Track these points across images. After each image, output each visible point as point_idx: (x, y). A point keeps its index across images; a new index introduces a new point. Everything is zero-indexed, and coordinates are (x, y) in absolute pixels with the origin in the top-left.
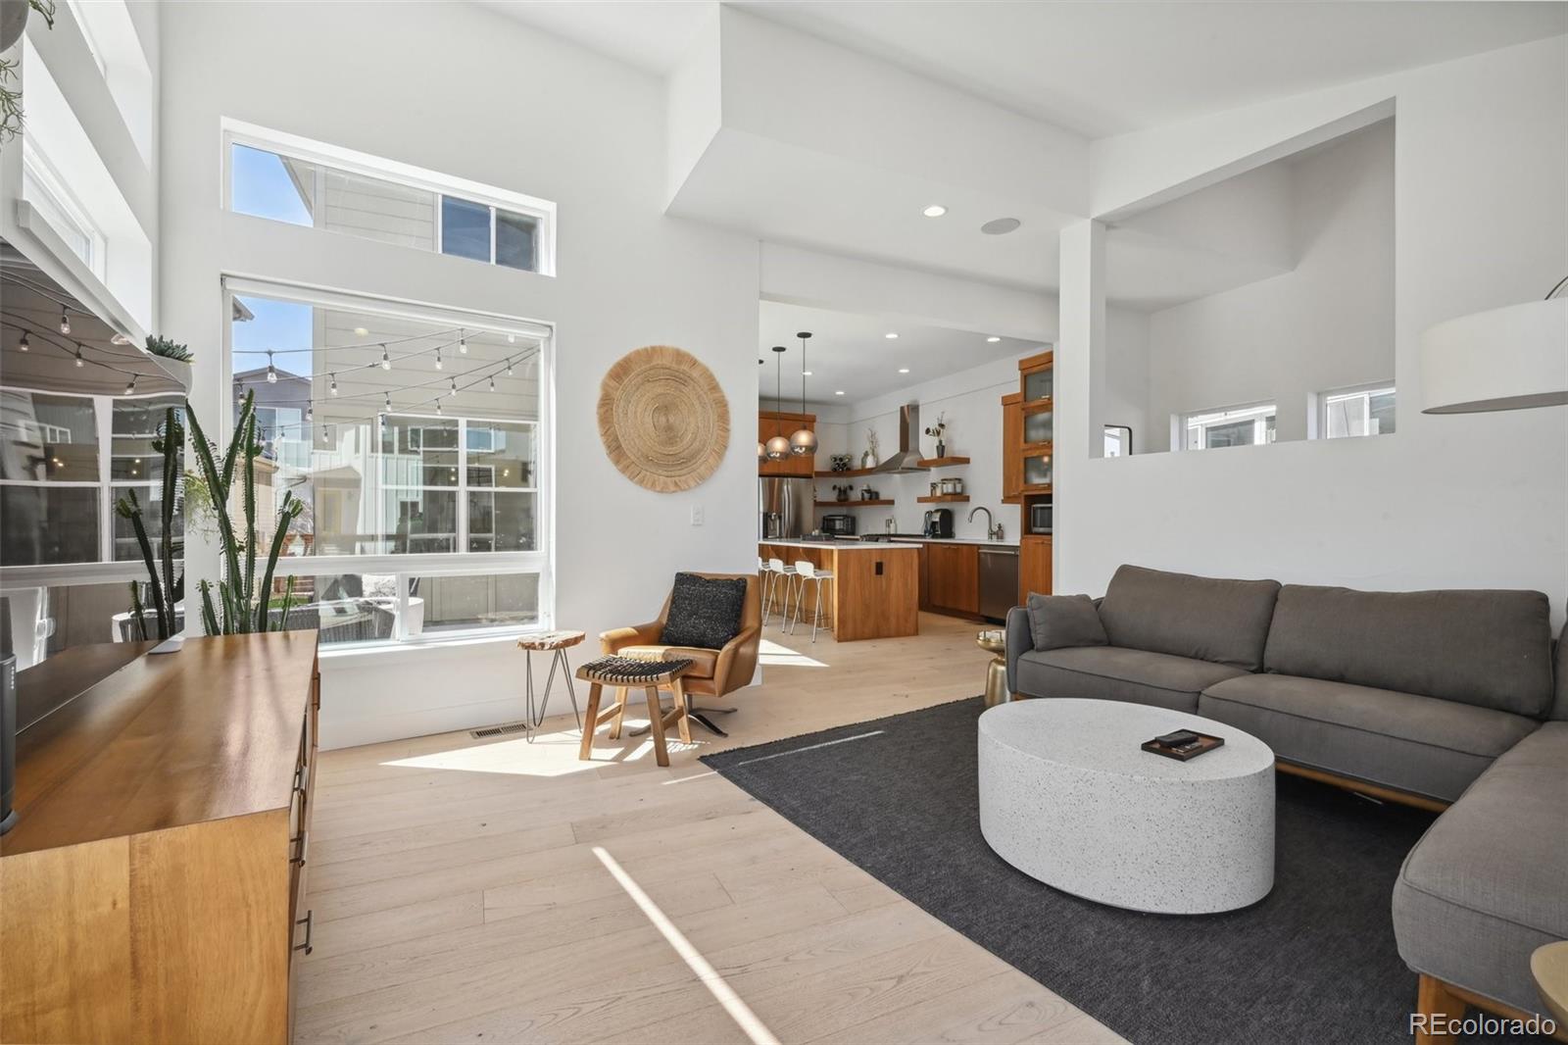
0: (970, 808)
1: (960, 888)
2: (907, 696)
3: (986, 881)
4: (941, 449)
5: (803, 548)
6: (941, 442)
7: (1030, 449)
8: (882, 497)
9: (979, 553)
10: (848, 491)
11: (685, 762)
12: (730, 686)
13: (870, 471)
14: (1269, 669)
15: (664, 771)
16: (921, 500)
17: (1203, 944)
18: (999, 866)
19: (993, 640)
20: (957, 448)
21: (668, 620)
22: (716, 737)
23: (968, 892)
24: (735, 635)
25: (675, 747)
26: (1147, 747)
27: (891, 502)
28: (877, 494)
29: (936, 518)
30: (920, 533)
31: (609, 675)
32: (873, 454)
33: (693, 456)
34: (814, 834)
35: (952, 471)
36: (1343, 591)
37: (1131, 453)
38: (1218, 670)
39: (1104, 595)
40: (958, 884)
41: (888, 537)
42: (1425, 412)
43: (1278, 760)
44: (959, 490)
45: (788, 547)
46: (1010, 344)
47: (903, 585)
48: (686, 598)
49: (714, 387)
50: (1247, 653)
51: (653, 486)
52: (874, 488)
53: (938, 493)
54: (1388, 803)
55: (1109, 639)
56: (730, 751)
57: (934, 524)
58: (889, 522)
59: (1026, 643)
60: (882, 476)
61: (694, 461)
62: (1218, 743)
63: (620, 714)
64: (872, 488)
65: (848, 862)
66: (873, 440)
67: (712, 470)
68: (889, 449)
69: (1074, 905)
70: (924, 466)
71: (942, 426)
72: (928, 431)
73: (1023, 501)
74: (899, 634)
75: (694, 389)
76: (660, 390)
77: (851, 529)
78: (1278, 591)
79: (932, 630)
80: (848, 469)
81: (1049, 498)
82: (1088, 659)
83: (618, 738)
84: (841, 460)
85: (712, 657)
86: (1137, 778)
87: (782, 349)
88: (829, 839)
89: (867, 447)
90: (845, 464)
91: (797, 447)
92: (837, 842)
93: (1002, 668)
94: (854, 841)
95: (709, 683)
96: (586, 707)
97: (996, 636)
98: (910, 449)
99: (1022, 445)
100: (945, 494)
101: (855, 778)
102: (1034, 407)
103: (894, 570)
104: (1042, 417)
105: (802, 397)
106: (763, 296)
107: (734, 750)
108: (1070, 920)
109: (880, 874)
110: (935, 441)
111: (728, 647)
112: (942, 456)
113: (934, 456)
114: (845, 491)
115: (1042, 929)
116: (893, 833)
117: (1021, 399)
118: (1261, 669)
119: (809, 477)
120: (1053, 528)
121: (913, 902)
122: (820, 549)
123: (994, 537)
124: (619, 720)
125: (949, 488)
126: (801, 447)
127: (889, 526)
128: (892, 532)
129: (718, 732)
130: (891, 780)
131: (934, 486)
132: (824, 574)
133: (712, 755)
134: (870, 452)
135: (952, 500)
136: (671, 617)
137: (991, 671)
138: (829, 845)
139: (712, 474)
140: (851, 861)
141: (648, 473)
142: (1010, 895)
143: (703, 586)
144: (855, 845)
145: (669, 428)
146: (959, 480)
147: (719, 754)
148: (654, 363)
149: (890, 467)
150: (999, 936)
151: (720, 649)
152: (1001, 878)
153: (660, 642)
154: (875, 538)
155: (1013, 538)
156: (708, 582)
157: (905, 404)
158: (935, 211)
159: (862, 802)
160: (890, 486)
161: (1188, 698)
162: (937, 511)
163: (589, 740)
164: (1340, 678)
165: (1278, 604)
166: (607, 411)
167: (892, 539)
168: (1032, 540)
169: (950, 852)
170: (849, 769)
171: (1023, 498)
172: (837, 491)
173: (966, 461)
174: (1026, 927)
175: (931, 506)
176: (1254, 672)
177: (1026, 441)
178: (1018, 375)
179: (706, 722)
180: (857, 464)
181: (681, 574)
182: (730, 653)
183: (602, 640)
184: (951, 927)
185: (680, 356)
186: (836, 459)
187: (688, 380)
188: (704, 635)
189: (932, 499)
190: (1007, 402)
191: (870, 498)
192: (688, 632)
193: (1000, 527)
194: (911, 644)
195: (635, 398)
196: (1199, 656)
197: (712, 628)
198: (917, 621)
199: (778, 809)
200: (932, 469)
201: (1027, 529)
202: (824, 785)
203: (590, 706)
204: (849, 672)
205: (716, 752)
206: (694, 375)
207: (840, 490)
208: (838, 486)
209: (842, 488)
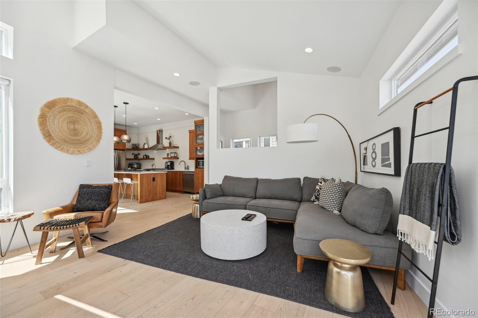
0: (197, 245)
1: (201, 267)
2: (168, 217)
3: (207, 263)
4: (170, 143)
5: (125, 174)
6: (170, 141)
7: (197, 145)
8: (150, 157)
9: (183, 174)
10: (138, 155)
11: (92, 254)
12: (108, 223)
13: (146, 149)
14: (257, 198)
15: (82, 260)
16: (164, 158)
17: (258, 262)
18: (209, 258)
19: (194, 198)
20: (175, 144)
21: (77, 202)
22: (103, 242)
23: (203, 268)
24: (109, 205)
25: (85, 249)
26: (243, 219)
27: (154, 159)
28: (148, 156)
29: (169, 164)
30: (164, 168)
31: (53, 227)
32: (147, 144)
33: (85, 142)
34: (152, 265)
35: (173, 150)
36: (270, 179)
37: (222, 148)
38: (248, 199)
39: (221, 183)
40: (200, 267)
41: (153, 170)
42: (287, 143)
43: (267, 218)
44: (176, 156)
45: (118, 174)
46: (191, 116)
47: (161, 184)
48: (85, 194)
49: (96, 117)
50: (252, 194)
51: (68, 152)
52: (147, 154)
53: (170, 156)
54: (279, 223)
55: (224, 195)
56: (110, 246)
57: (168, 165)
58: (153, 165)
59: (205, 198)
60: (150, 151)
61: (87, 143)
62: (255, 215)
63: (56, 242)
64: (146, 154)
65: (166, 270)
66: (147, 139)
67: (95, 146)
68: (153, 142)
69: (230, 263)
70: (165, 148)
71: (170, 137)
72: (166, 138)
73: (195, 159)
74: (160, 199)
75: (87, 116)
76: (71, 115)
77: (139, 168)
78: (258, 180)
79: (170, 197)
80: (138, 148)
81: (203, 159)
82: (221, 200)
83: (55, 252)
84: (135, 145)
85: (102, 214)
86: (243, 227)
87: (116, 107)
88: (158, 265)
89: (145, 142)
90: (137, 147)
91: (123, 140)
92: (161, 266)
93: (198, 205)
94: (166, 264)
95: (101, 224)
96: (40, 241)
97: (195, 196)
98: (160, 143)
99: (195, 144)
100: (172, 157)
101: (160, 244)
102: (198, 134)
103: (158, 179)
104: (200, 137)
105: (125, 124)
106: (116, 88)
107: (112, 245)
108: (230, 267)
109: (177, 271)
110: (168, 141)
111: (108, 209)
112: (171, 146)
113: (168, 146)
114: (137, 155)
115: (225, 271)
116: (178, 258)
117: (195, 131)
118: (256, 198)
119: (124, 150)
120: (204, 167)
121: (190, 276)
122: (132, 174)
123: (186, 169)
124: (55, 244)
125: (173, 155)
126: (125, 140)
127: (153, 166)
128: (154, 168)
129: (103, 240)
130: (172, 243)
131: (168, 154)
132: (135, 182)
133: (103, 249)
134: (146, 143)
135: (174, 159)
136: (78, 201)
137: (194, 206)
138: (158, 267)
139: (95, 148)
140: (167, 270)
141: (65, 147)
142: (214, 265)
143: (93, 188)
144: (167, 265)
145: (75, 130)
146: (176, 153)
147: (106, 248)
148: (68, 104)
149: (153, 148)
150: (215, 277)
151: (104, 211)
152: (211, 261)
153: (73, 211)
154: (149, 170)
155: (192, 169)
156: (95, 187)
157: (158, 129)
158: (177, 75)
159: (165, 251)
160: (152, 154)
161: (244, 206)
162: (169, 162)
163: (41, 255)
164: (270, 198)
165: (258, 183)
166: (44, 120)
167: (155, 170)
168: (198, 170)
169: (195, 259)
170: (157, 242)
171: (195, 158)
172: (134, 155)
173: (178, 147)
174: (221, 272)
175: (167, 160)
176: (255, 199)
177: (196, 143)
178: (194, 125)
179: (96, 238)
180: (141, 146)
181: (82, 185)
182: (109, 211)
183: (44, 213)
184: (202, 279)
185: (80, 103)
186: (133, 145)
187: (84, 113)
188: (95, 206)
189: (167, 158)
190: (190, 132)
191: (146, 158)
192: (87, 206)
193: (188, 166)
194: (164, 201)
195: (58, 117)
196: (243, 196)
197: (98, 204)
198: (166, 194)
199: (136, 261)
200: (167, 149)
201: (197, 166)
202: (150, 249)
203: (42, 241)
204: (147, 212)
205: (105, 248)
206: (87, 111)
207: (135, 155)
208: (134, 154)
209: (136, 154)
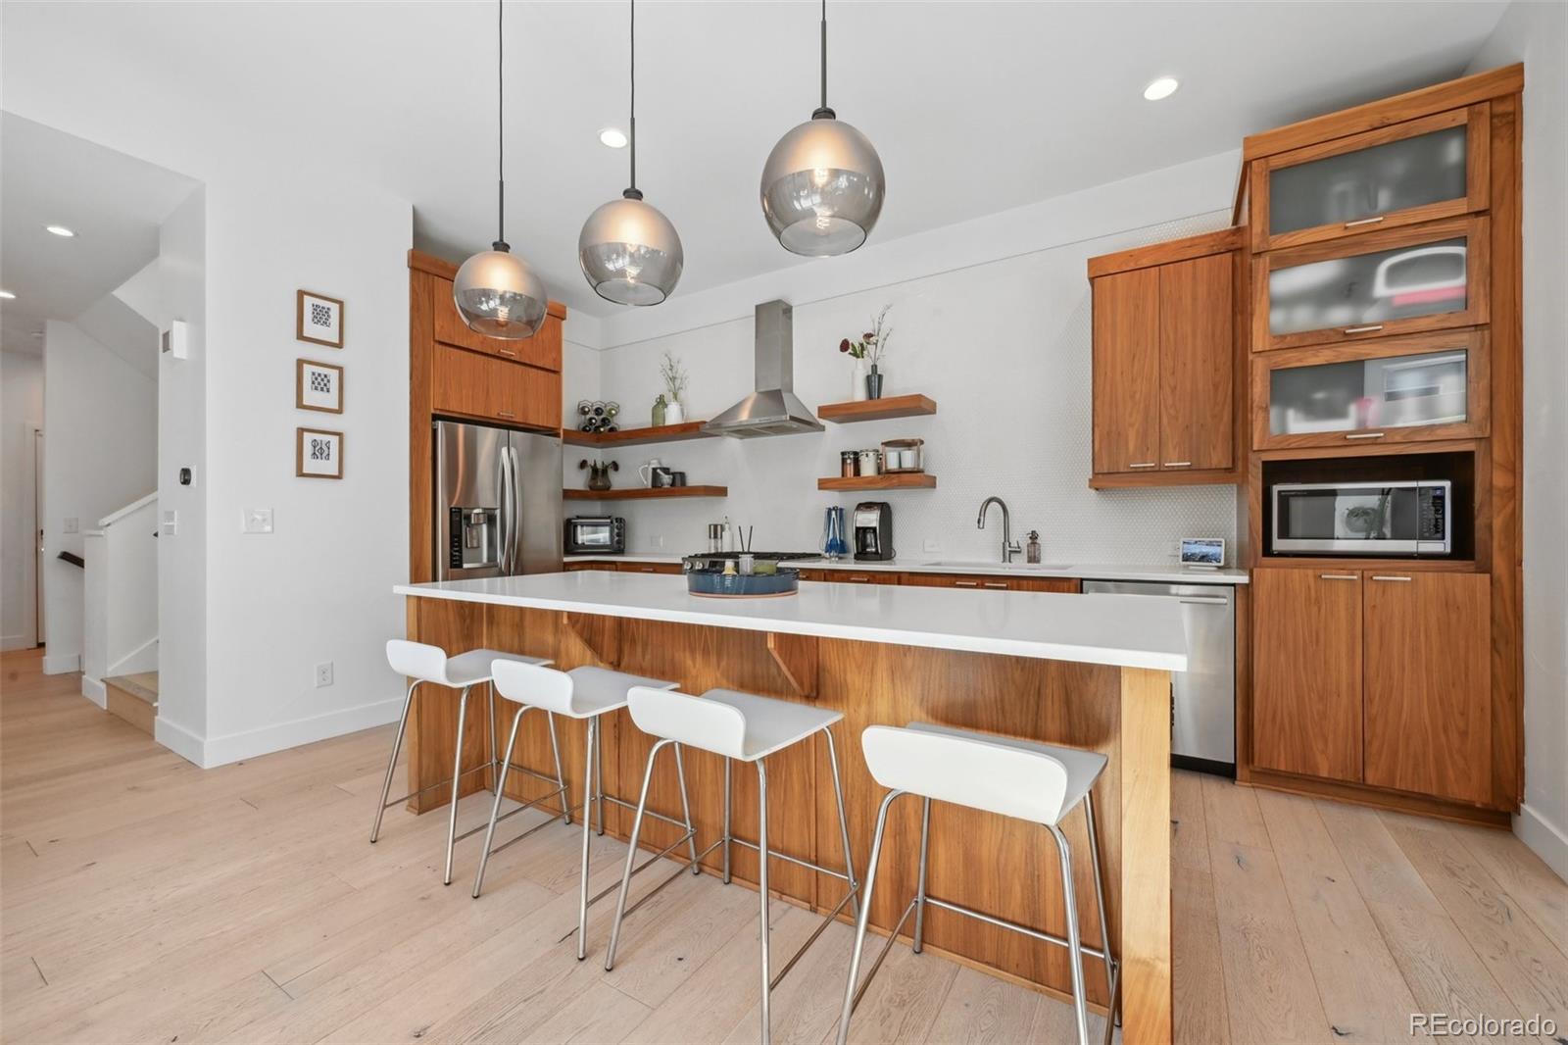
6: (874, 368)
7: (1288, 349)
10: (610, 471)
13: (674, 433)
16: (824, 484)
20: (907, 383)
27: (721, 492)
28: (684, 475)
32: (682, 401)
35: (899, 428)
44: (912, 464)
58: (716, 531)
60: (700, 440)
64: (673, 465)
66: (673, 375)
71: (869, 338)
72: (845, 347)
73: (1256, 476)
80: (611, 431)
84: (598, 411)
89: (661, 387)
90: (603, 421)
100: (879, 474)
110: (856, 368)
113: (857, 399)
114: (605, 471)
119: (552, 433)
123: (1018, 560)
127: (716, 538)
131: (853, 457)
134: (670, 396)
135: (901, 485)
146: (914, 444)
157: (761, 301)
162: (864, 506)
171: (1257, 469)
172: (587, 471)
173: (927, 409)
175: (850, 498)
180: (637, 418)
189: (847, 483)
191: (673, 484)
200: (848, 424)
207: (595, 470)
208: (591, 462)
209: (599, 466)
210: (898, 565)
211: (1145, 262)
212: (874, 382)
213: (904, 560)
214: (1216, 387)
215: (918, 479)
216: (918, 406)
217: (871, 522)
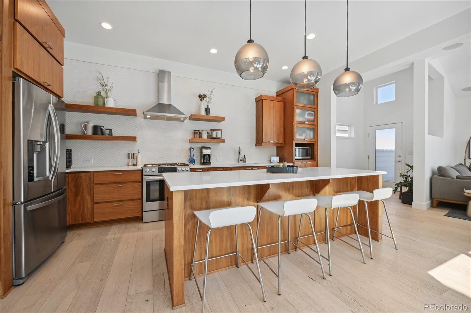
6: (208, 105)
7: (299, 123)
8: (115, 134)
27: (134, 139)
53: (204, 137)
99: (295, 121)
102: (300, 106)
113: (203, 113)
146: (222, 130)
168: (299, 162)
171: (294, 144)
193: (245, 157)
210: (212, 166)
211: (271, 99)
212: (207, 110)
213: (214, 164)
214: (281, 127)
215: (219, 140)
216: (220, 119)
217: (209, 153)
